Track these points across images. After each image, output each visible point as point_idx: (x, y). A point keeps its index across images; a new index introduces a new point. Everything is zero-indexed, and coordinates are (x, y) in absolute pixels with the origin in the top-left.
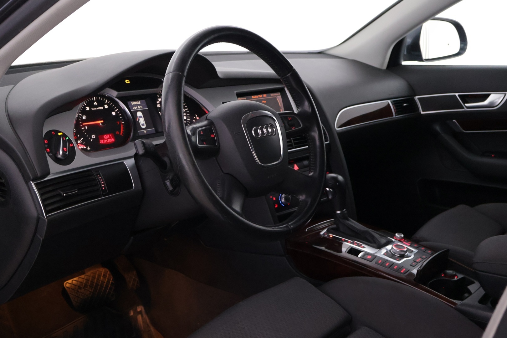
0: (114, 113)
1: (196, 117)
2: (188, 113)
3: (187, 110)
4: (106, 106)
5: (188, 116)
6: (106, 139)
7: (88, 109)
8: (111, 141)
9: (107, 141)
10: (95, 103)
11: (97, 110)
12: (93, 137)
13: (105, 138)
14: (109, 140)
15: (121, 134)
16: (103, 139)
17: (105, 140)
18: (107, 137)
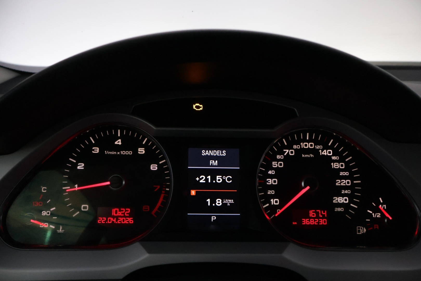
0: (154, 167)
1: (378, 203)
2: (358, 191)
3: (357, 185)
4: (141, 151)
5: (357, 197)
6: (114, 217)
7: (97, 150)
8: (126, 222)
9: (115, 220)
10: (119, 142)
11: (117, 155)
12: (85, 208)
13: (114, 214)
14: (121, 219)
15: (153, 213)
16: (109, 214)
17: (112, 219)
18: (119, 214)
